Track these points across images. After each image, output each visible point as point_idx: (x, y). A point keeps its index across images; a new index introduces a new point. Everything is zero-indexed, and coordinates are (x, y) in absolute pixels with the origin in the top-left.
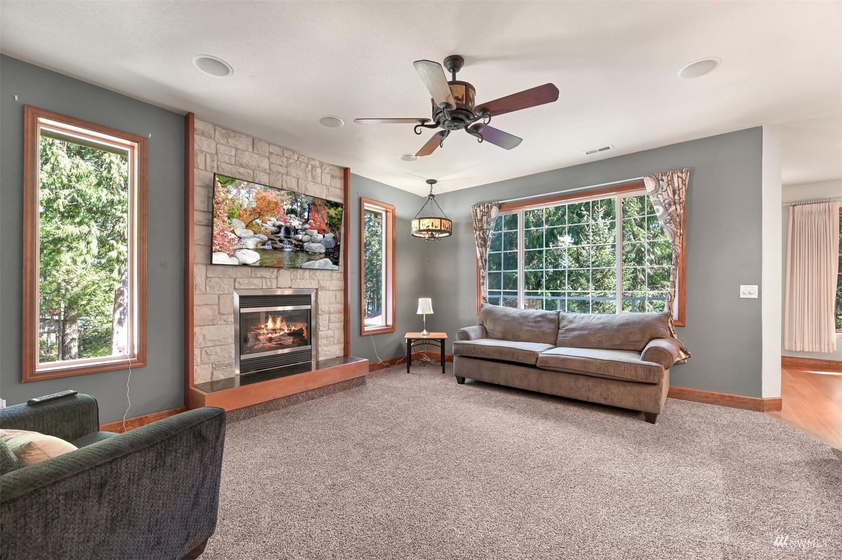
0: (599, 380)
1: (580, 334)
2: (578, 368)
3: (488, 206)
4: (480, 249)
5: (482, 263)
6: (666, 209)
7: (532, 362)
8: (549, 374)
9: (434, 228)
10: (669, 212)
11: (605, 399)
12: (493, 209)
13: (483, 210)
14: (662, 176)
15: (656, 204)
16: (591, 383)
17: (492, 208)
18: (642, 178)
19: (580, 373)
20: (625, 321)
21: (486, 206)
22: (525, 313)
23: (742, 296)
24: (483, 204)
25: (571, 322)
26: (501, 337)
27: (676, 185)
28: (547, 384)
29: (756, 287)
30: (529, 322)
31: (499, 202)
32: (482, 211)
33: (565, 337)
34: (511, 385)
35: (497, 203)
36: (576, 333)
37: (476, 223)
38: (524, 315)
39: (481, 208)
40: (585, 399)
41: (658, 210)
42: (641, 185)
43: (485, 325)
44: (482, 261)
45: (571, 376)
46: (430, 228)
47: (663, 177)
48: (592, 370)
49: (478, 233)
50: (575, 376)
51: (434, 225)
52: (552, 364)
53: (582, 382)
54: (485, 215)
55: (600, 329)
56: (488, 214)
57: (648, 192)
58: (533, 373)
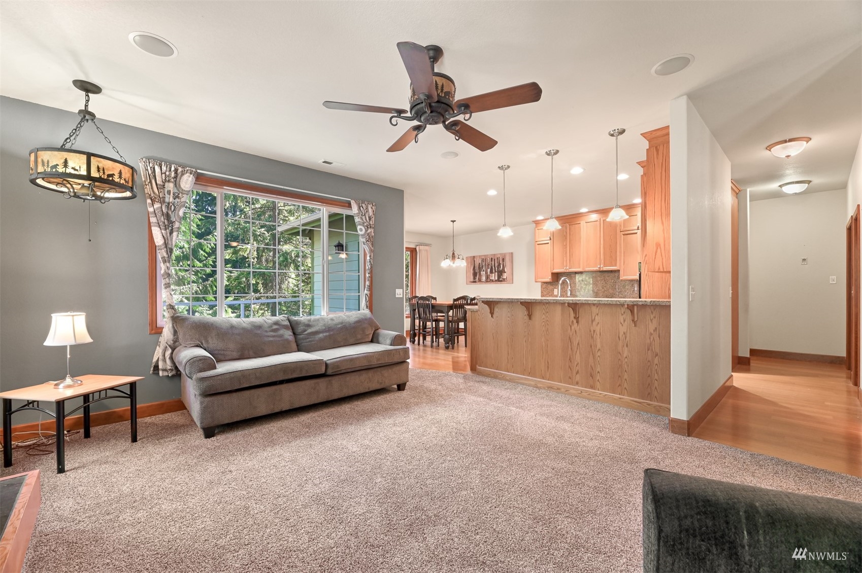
0: (375, 369)
1: (326, 336)
2: (365, 363)
3: (176, 170)
4: (163, 231)
5: (167, 253)
6: (366, 231)
7: (323, 371)
8: (336, 378)
9: (122, 182)
10: (367, 232)
11: (381, 383)
12: (186, 177)
13: (167, 173)
14: (362, 203)
15: (360, 225)
16: (370, 374)
17: (183, 175)
18: (350, 200)
19: (365, 368)
20: (356, 319)
21: (173, 169)
22: (255, 322)
23: (397, 296)
24: (169, 164)
25: (309, 326)
26: (237, 357)
27: (371, 215)
28: (337, 388)
29: (402, 290)
30: (266, 331)
31: (198, 171)
32: (165, 173)
33: (310, 341)
34: (297, 405)
35: (194, 170)
36: (321, 335)
37: (152, 188)
38: (256, 324)
39: (164, 168)
40: (367, 390)
41: (361, 230)
42: (349, 206)
43: (205, 345)
44: (167, 251)
45: (355, 373)
46: (116, 179)
47: (363, 205)
48: (375, 362)
49: (157, 205)
50: (358, 373)
51: (123, 176)
52: (343, 368)
53: (364, 376)
54: (169, 181)
55: (341, 329)
56: (176, 180)
57: (354, 212)
58: (322, 383)
